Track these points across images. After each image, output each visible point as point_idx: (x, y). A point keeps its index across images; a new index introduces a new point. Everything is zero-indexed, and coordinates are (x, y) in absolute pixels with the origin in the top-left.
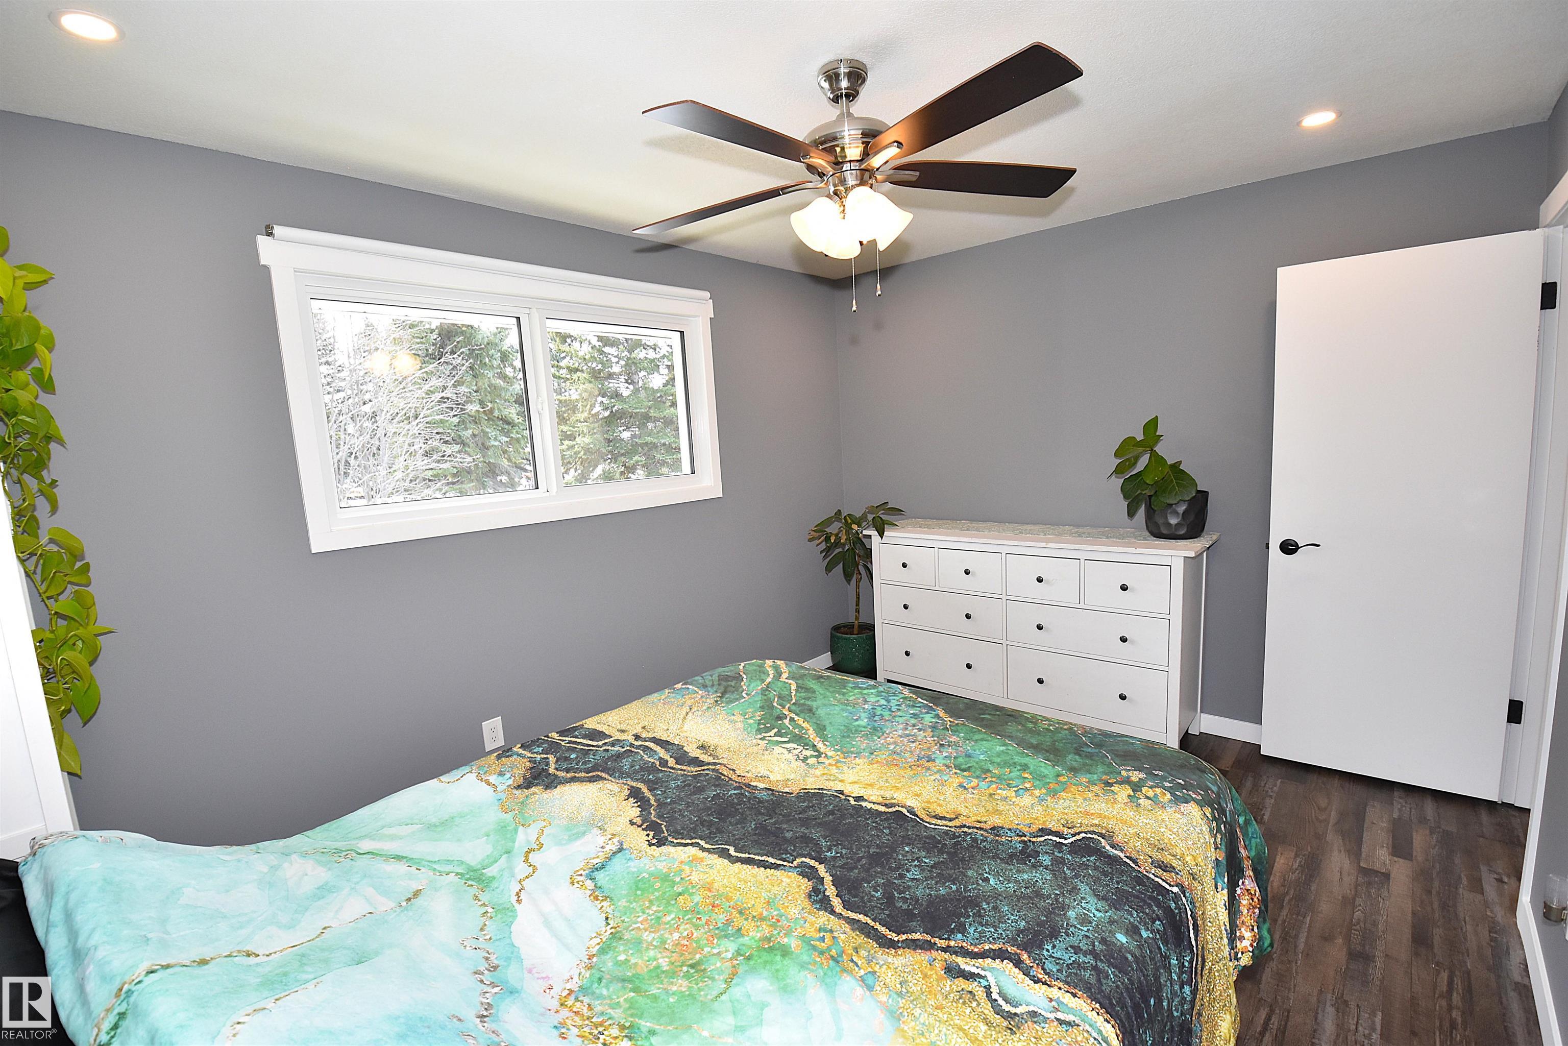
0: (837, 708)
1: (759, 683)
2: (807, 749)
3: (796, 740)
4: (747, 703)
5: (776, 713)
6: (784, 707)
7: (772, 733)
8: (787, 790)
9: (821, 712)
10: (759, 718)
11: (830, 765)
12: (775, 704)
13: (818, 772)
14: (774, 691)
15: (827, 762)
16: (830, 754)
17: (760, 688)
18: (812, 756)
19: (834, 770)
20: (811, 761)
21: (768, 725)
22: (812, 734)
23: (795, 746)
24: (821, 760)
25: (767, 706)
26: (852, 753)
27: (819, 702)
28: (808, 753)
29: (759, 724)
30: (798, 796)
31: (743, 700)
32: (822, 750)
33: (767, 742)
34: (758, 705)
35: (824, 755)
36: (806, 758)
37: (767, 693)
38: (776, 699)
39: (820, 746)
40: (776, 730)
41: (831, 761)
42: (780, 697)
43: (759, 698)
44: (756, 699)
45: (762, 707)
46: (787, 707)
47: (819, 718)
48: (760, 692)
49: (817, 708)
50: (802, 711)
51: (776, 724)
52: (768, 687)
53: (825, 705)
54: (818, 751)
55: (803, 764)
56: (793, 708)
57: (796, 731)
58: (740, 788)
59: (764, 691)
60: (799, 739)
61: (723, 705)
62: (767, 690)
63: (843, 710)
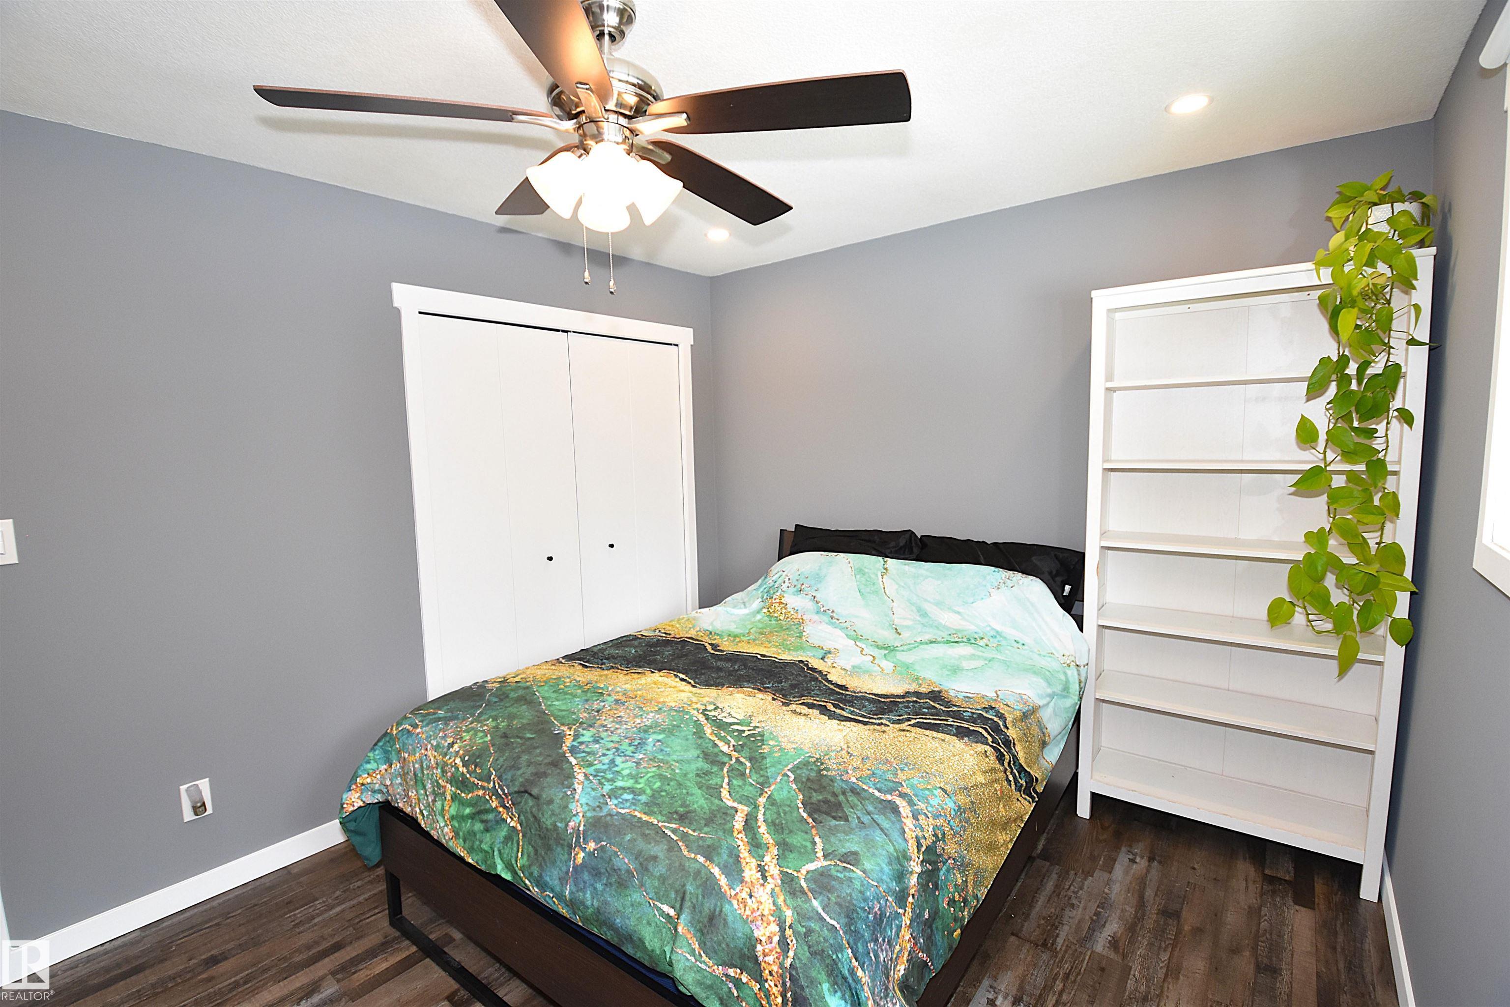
0: (675, 757)
1: (776, 796)
2: (714, 716)
3: (723, 725)
4: (784, 763)
5: (746, 752)
6: (737, 759)
7: (747, 733)
8: (731, 689)
9: (694, 753)
10: (763, 747)
11: (697, 703)
12: (748, 764)
13: (707, 699)
14: (752, 785)
15: (699, 706)
16: (695, 712)
17: (773, 787)
18: (710, 711)
19: (695, 699)
20: (712, 707)
21: (752, 739)
22: (708, 730)
23: (724, 720)
24: (703, 707)
25: (757, 760)
26: (676, 711)
27: (693, 766)
28: (713, 713)
29: (762, 740)
30: (723, 685)
31: (790, 767)
32: (701, 715)
33: (751, 725)
34: (768, 760)
35: (700, 711)
36: (715, 709)
37: (761, 780)
38: (748, 771)
39: (702, 718)
40: (744, 735)
41: (695, 706)
42: (742, 775)
43: (770, 772)
44: (773, 769)
45: (764, 758)
46: (734, 760)
47: (699, 746)
48: (771, 780)
49: (698, 757)
50: (716, 755)
51: (745, 741)
52: (762, 790)
53: (689, 762)
54: (705, 715)
55: (718, 705)
56: (726, 759)
57: (723, 734)
58: (765, 688)
59: (764, 784)
60: (720, 725)
61: (813, 760)
62: (762, 784)
63: (669, 755)
